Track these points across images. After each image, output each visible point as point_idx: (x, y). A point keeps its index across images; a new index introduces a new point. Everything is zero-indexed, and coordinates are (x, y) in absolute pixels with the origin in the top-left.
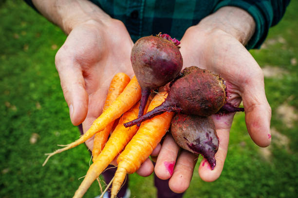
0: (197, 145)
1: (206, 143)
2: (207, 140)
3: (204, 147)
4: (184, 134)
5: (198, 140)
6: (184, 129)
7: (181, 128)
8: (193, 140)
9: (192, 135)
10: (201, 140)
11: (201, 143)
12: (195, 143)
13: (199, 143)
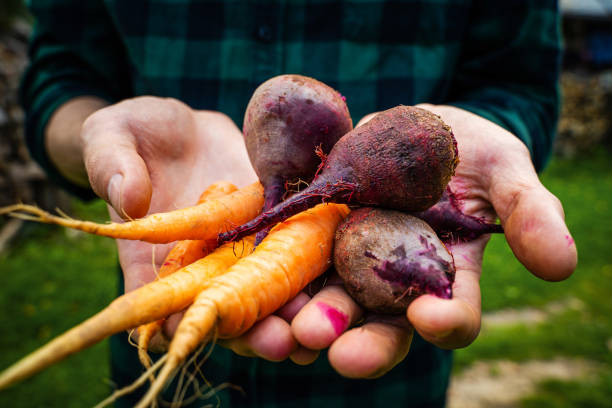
0: (398, 261)
1: (421, 254)
2: (422, 248)
3: (418, 264)
4: (365, 245)
5: (401, 251)
6: (363, 233)
7: (357, 233)
8: (388, 252)
9: (386, 241)
10: (407, 248)
11: (407, 255)
12: (393, 259)
13: (404, 257)
